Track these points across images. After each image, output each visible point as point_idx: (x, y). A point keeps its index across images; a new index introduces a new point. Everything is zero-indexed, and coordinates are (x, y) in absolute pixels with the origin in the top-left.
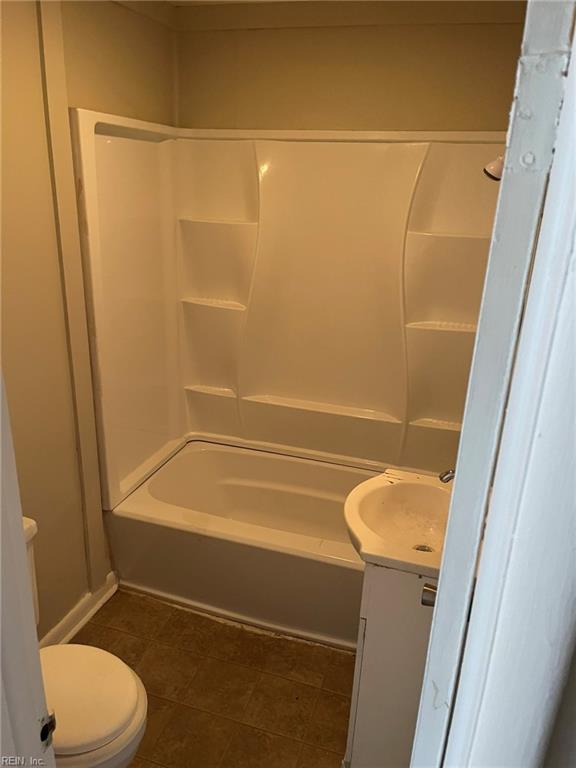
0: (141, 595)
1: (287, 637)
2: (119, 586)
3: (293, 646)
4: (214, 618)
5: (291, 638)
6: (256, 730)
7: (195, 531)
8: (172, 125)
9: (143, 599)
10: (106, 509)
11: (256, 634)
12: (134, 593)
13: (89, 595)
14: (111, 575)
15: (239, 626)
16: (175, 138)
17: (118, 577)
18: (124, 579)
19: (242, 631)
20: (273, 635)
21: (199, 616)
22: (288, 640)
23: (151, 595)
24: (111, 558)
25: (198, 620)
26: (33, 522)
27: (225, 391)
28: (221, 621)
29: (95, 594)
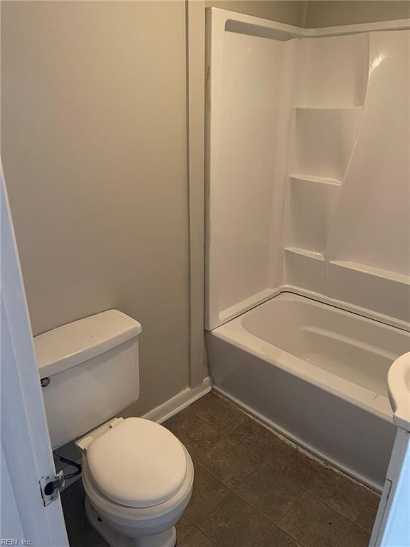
0: (226, 400)
1: (333, 469)
2: (213, 389)
3: (338, 478)
4: (276, 433)
5: (337, 471)
6: (287, 537)
7: (268, 360)
8: (298, 25)
9: (226, 403)
10: (206, 329)
11: (307, 457)
12: (222, 397)
13: (188, 389)
14: (207, 379)
15: (294, 446)
16: (300, 37)
17: (213, 382)
18: (216, 385)
19: (296, 451)
20: (322, 463)
21: (265, 428)
22: (334, 472)
23: (233, 402)
24: (209, 366)
25: (264, 431)
26: (138, 325)
27: (316, 255)
28: (282, 438)
29: (194, 389)
